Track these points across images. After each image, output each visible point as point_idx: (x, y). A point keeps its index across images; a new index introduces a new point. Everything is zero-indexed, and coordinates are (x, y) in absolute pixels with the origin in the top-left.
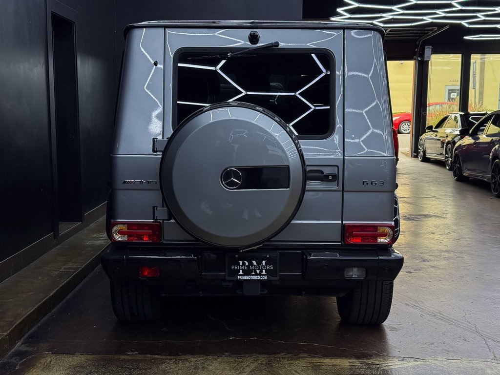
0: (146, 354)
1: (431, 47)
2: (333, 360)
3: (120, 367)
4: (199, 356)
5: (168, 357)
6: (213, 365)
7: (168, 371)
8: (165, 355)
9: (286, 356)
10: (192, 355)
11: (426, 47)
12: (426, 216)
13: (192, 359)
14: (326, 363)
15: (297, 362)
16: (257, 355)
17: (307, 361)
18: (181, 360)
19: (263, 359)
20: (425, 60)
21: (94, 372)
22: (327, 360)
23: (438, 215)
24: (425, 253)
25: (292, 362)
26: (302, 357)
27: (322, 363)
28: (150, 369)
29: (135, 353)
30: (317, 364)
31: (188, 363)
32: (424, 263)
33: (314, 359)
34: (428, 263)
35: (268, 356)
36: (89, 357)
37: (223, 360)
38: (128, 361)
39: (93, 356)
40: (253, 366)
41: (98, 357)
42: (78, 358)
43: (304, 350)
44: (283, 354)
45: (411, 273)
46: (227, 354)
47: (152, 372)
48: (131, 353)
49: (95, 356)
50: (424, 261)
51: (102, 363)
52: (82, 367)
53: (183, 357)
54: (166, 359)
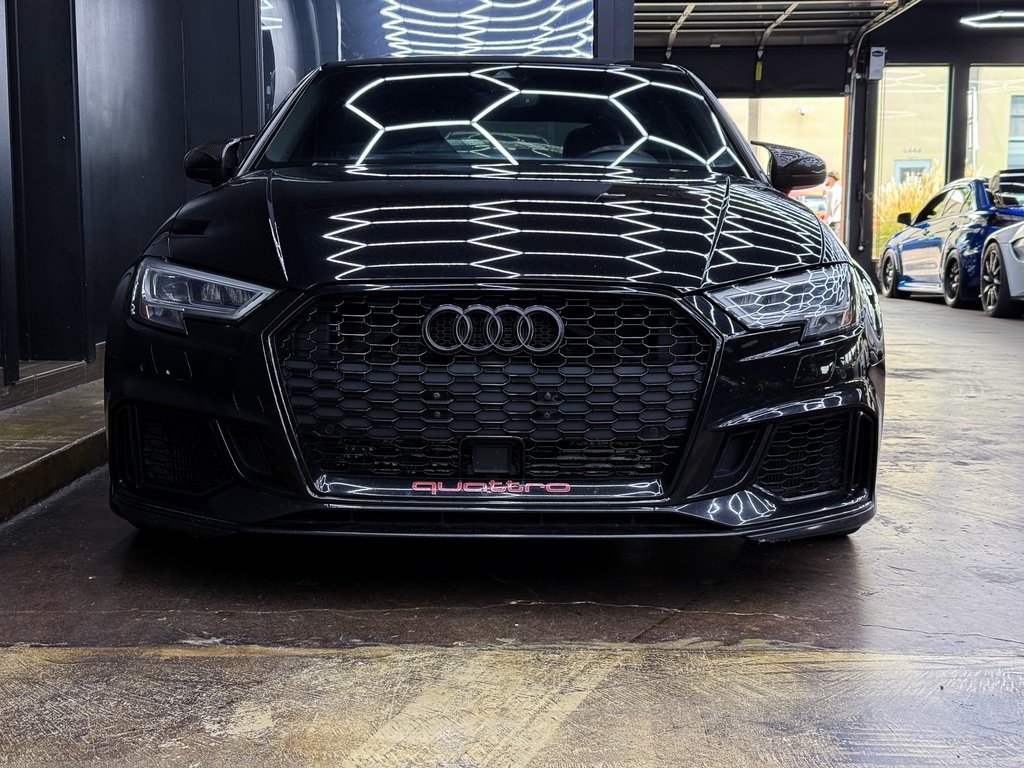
0: (248, 644)
1: (882, 49)
2: (857, 656)
3: (157, 680)
4: (421, 646)
5: (320, 651)
6: (470, 671)
7: (320, 688)
8: (309, 646)
9: (700, 646)
10: (398, 644)
11: (873, 49)
12: (933, 371)
13: (399, 656)
14: (840, 664)
15: (742, 660)
16: (607, 644)
17: (775, 660)
18: (363, 659)
19: (629, 654)
20: (871, 78)
21: (67, 693)
22: (837, 655)
23: (962, 368)
24: (977, 429)
25: (725, 661)
26: (753, 651)
27: (824, 663)
28: (258, 683)
29: (210, 641)
30: (809, 666)
31: (385, 666)
32: (989, 446)
33: (791, 654)
34: (997, 447)
35: (645, 646)
36: (57, 653)
37: (499, 659)
38: (187, 661)
39: (71, 651)
40: (601, 673)
41: (88, 652)
42: (21, 657)
43: (750, 630)
44: (687, 641)
45: (965, 464)
46: (510, 641)
47: (267, 691)
48: (198, 643)
49: (80, 649)
50: (985, 442)
51: (99, 669)
52: (29, 680)
53: (366, 651)
54: (312, 657)
